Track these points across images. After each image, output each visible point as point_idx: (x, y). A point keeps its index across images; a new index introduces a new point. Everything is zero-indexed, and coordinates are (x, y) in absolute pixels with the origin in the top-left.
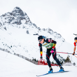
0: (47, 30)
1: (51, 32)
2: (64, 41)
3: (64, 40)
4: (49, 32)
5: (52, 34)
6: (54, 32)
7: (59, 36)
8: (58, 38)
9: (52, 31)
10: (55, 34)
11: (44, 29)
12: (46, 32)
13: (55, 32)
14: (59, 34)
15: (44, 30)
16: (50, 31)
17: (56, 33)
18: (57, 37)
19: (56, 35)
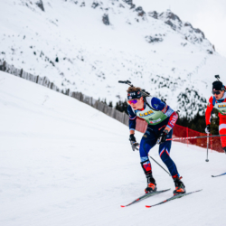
0: (165, 15)
1: (175, 22)
2: (211, 53)
3: (211, 49)
4: (169, 23)
5: (177, 29)
6: (183, 25)
7: (199, 35)
8: (196, 43)
9: (177, 20)
10: (186, 30)
11: (155, 13)
12: (161, 22)
13: (186, 25)
14: (198, 31)
15: (155, 15)
16: (172, 21)
17: (188, 28)
18: (193, 40)
19: (188, 34)
